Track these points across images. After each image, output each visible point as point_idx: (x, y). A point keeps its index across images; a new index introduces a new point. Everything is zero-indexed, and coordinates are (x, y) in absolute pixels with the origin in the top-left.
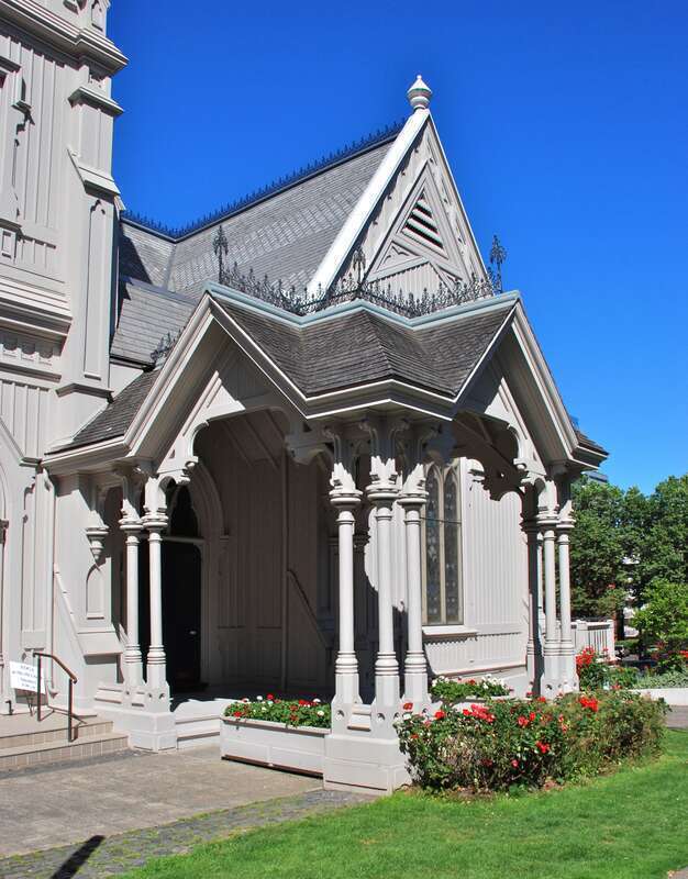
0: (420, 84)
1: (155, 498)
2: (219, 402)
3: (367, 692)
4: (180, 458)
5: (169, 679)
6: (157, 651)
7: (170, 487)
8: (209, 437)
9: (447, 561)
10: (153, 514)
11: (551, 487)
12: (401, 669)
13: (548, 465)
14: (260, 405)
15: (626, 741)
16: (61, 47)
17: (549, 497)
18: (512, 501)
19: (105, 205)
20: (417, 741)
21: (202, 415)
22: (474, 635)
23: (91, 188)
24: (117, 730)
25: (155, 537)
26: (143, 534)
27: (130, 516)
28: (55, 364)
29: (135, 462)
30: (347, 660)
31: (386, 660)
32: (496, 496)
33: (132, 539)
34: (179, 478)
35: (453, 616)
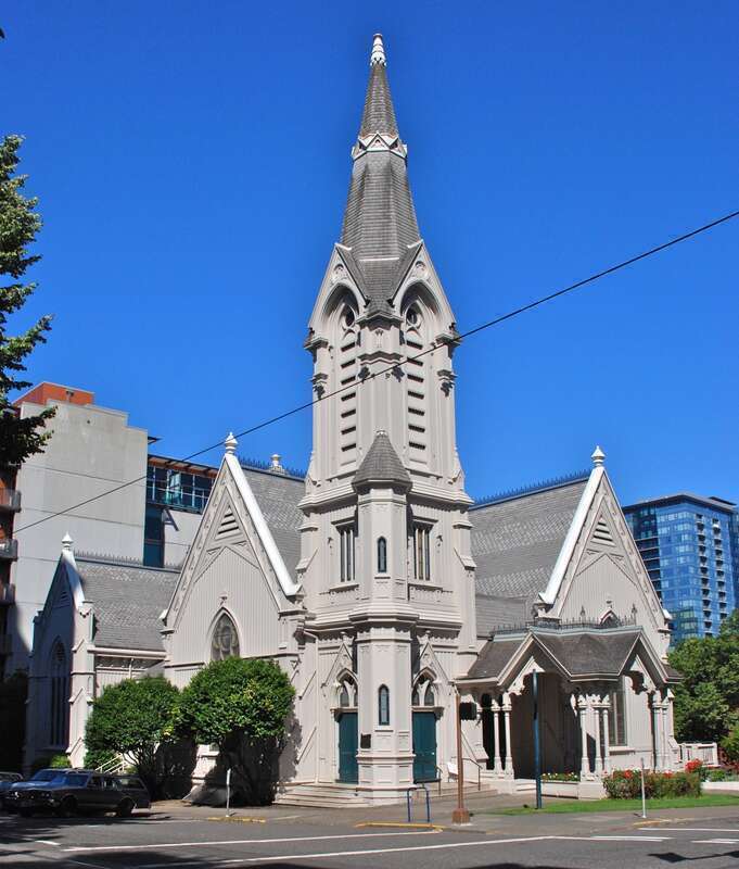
0: (598, 453)
1: (507, 700)
2: (533, 667)
3: (592, 768)
4: (518, 687)
5: (514, 768)
6: (509, 757)
7: (513, 696)
8: (528, 679)
9: (618, 712)
10: (507, 706)
11: (658, 693)
12: (603, 762)
13: (657, 684)
14: (550, 670)
15: (683, 790)
16: (451, 504)
17: (657, 696)
18: (644, 695)
19: (472, 573)
20: (609, 784)
21: (527, 671)
22: (633, 752)
23: (467, 568)
24: (492, 788)
25: (507, 714)
26: (501, 714)
27: (495, 706)
28: (455, 642)
29: (500, 687)
30: (585, 759)
31: (598, 758)
32: (638, 693)
33: (496, 715)
34: (518, 693)
35: (622, 741)
